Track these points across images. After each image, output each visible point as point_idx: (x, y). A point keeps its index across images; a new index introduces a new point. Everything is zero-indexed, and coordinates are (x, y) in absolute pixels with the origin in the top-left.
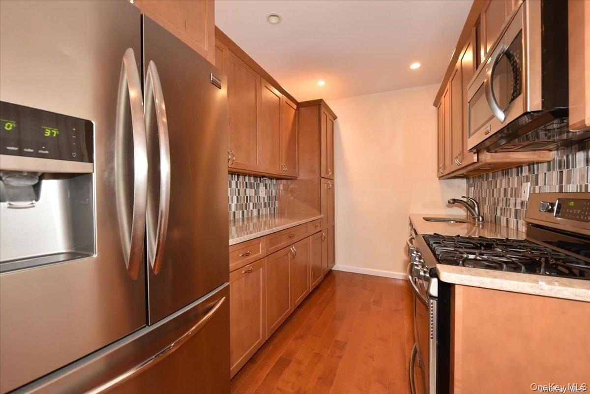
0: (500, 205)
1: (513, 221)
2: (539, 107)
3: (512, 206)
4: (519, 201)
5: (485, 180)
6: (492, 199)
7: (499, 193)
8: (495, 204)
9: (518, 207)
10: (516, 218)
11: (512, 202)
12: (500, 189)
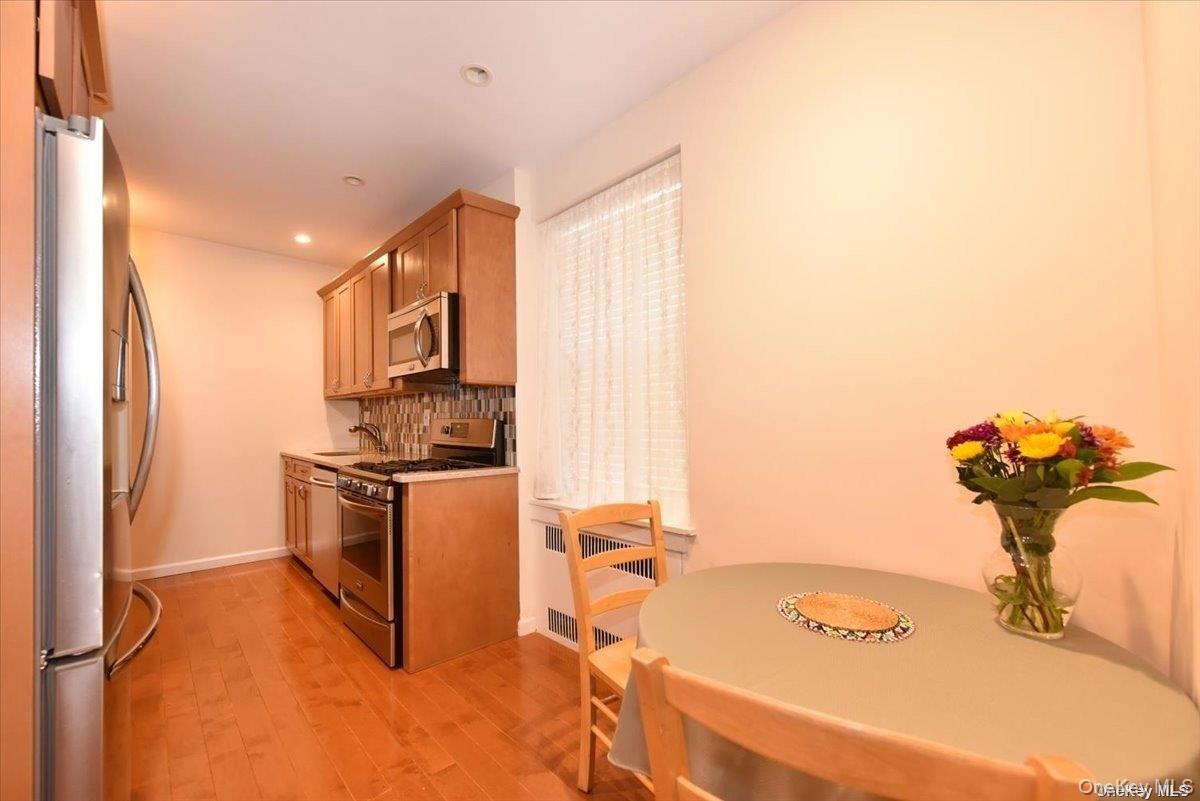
0: (404, 431)
1: (416, 446)
2: (447, 367)
3: (415, 432)
4: (421, 427)
5: (385, 403)
6: (394, 425)
7: (400, 419)
8: (398, 430)
9: (421, 433)
10: (419, 442)
11: (415, 426)
12: (402, 415)
